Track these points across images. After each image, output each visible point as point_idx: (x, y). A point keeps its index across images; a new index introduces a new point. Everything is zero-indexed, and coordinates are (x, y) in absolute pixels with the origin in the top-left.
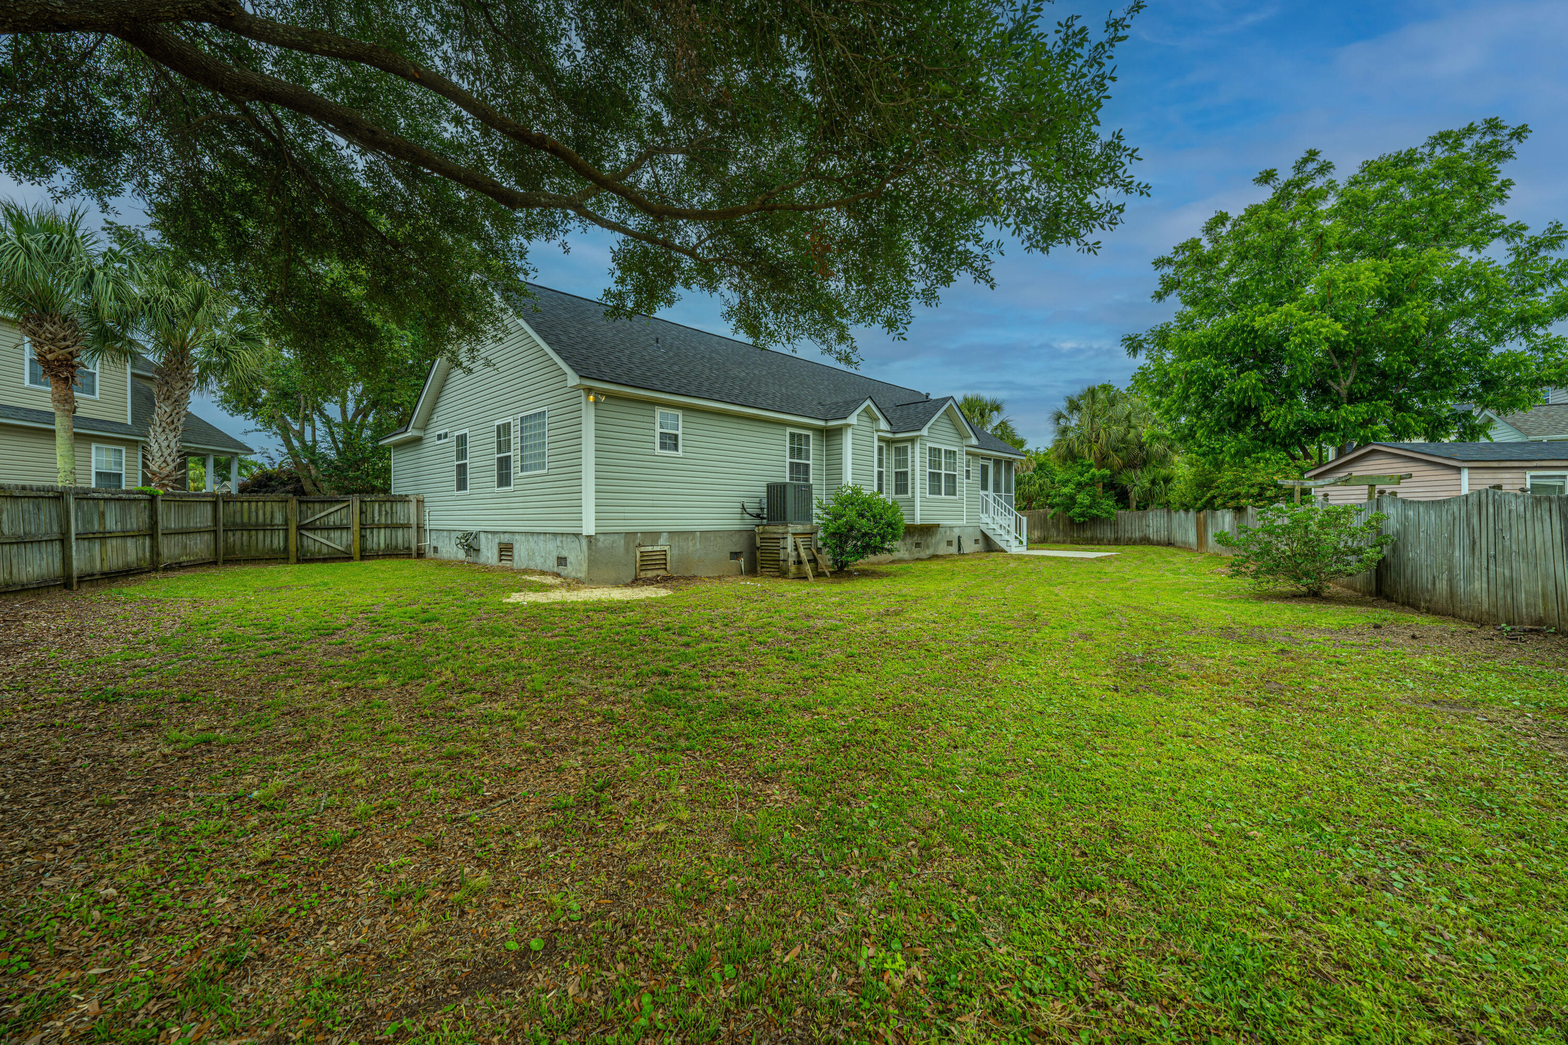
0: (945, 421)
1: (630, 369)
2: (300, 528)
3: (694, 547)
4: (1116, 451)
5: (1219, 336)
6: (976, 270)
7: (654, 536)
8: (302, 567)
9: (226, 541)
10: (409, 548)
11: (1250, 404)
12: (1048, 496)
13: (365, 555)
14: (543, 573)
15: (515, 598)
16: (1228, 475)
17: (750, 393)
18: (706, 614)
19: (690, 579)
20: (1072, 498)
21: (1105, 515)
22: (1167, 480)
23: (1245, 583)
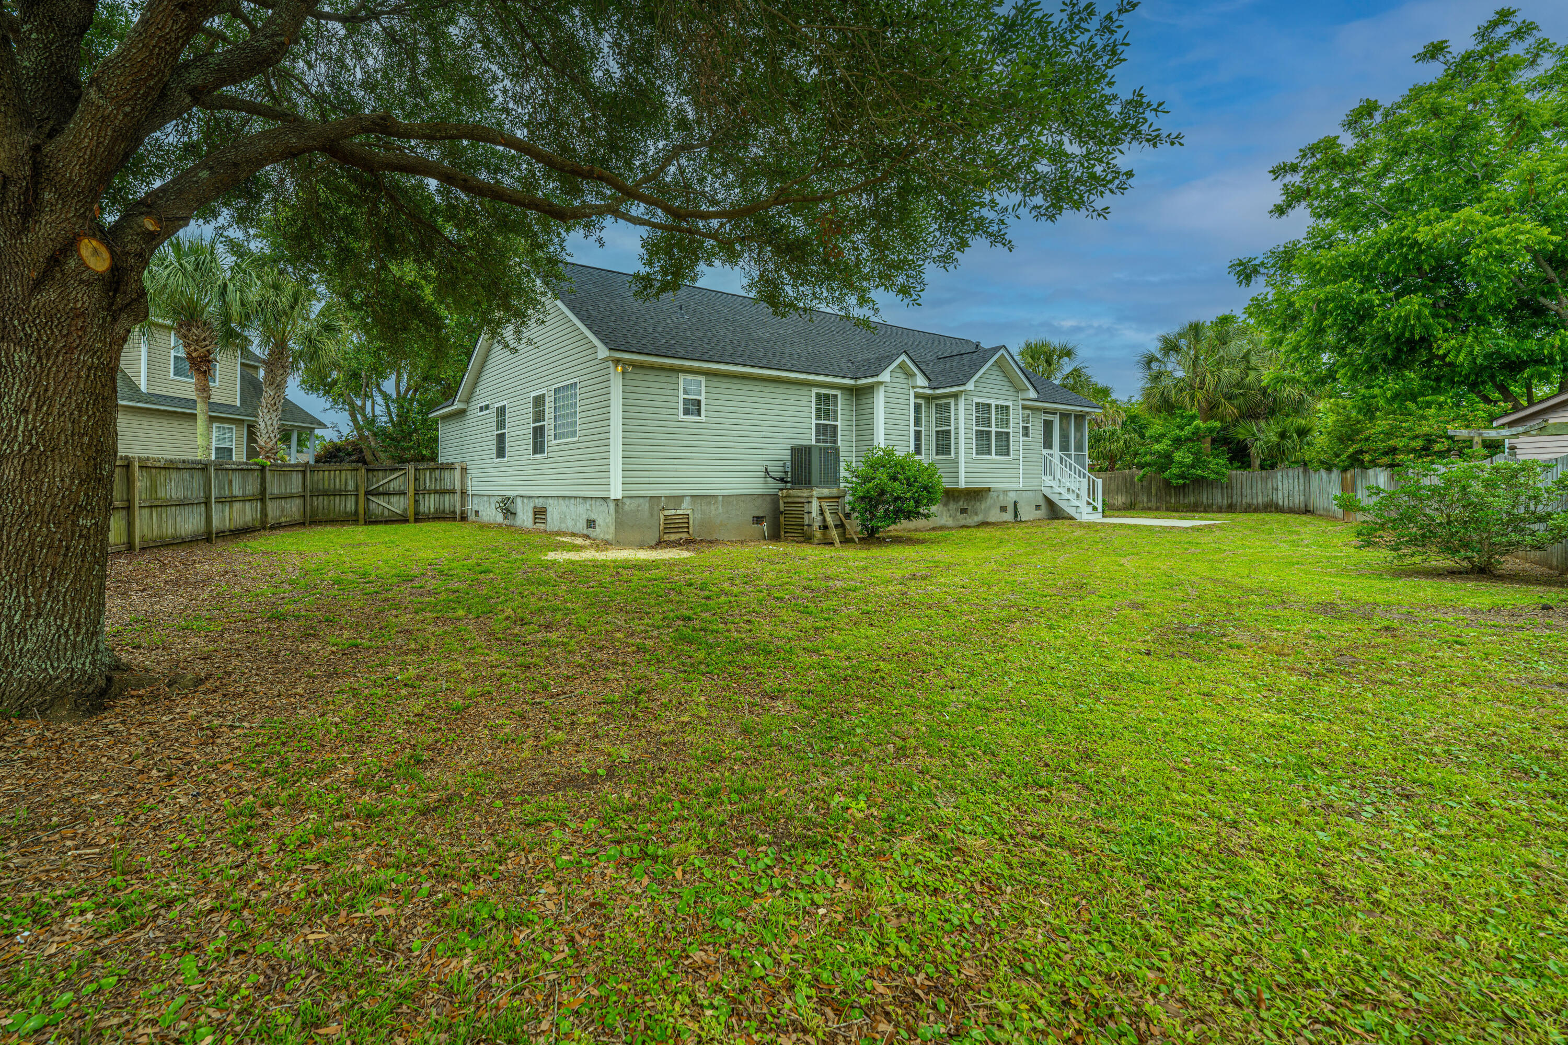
0: (996, 374)
1: (655, 339)
2: (367, 493)
3: (716, 511)
4: (1230, 398)
5: (1366, 253)
6: (991, 235)
7: (677, 500)
8: (371, 527)
9: (311, 505)
10: (454, 512)
11: (1413, 334)
12: (1136, 454)
13: (419, 518)
14: (574, 535)
15: (552, 556)
16: (1381, 424)
17: (774, 355)
18: (727, 573)
19: (712, 542)
20: (1168, 456)
21: (1213, 476)
22: (1303, 432)
23: (1378, 556)
